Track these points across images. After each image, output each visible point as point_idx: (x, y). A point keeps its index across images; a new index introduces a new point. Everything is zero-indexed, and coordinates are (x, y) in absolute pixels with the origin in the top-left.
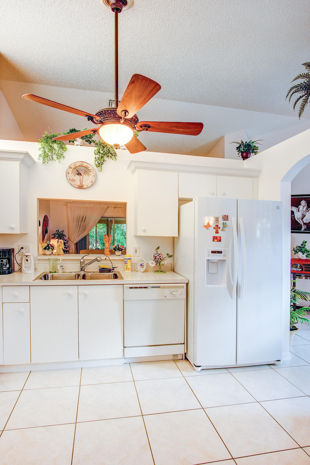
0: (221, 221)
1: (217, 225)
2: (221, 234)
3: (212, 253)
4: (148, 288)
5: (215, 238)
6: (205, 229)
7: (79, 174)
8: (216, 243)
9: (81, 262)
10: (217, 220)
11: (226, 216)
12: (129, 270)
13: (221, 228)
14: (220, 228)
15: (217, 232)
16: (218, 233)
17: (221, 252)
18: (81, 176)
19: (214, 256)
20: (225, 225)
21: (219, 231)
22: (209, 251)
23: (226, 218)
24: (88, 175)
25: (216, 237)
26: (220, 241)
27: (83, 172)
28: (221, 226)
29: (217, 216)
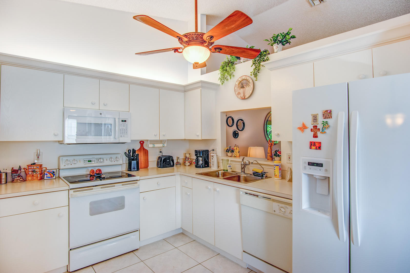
0: (320, 119)
1: (315, 126)
2: (321, 138)
3: (309, 165)
4: (259, 197)
5: (312, 144)
6: (299, 132)
7: (243, 87)
8: (314, 152)
9: (241, 164)
10: (315, 118)
11: (328, 111)
12: (277, 177)
13: (321, 130)
14: (319, 129)
15: (315, 136)
16: (317, 137)
17: (321, 165)
18: (244, 89)
19: (312, 169)
20: (325, 125)
21: (319, 134)
22: (305, 163)
23: (328, 114)
24: (248, 86)
25: (314, 143)
26: (319, 148)
27: (245, 85)
28: (320, 126)
29: (315, 113)
